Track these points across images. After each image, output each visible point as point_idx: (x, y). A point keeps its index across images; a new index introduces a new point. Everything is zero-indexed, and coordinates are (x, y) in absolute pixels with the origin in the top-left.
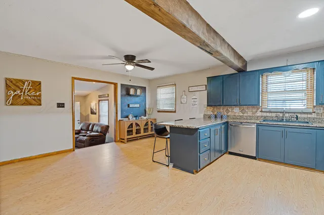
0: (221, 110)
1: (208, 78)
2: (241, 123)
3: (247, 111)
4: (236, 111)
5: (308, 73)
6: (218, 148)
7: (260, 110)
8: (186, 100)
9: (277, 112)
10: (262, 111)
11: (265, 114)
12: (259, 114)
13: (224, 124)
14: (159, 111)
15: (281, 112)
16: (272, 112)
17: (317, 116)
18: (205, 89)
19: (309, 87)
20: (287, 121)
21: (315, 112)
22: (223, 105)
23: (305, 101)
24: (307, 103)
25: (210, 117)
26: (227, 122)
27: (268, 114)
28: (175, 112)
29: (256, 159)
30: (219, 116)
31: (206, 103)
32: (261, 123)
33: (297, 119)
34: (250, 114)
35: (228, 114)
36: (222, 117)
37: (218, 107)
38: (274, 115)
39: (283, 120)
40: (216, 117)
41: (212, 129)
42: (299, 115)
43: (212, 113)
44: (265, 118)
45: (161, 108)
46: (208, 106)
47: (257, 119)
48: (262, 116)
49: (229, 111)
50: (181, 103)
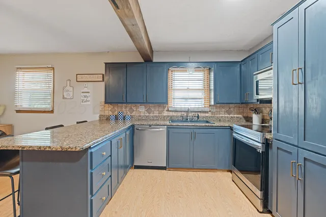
0: (123, 109)
1: (106, 64)
2: (150, 126)
3: (153, 110)
4: (142, 110)
5: (205, 73)
6: (121, 163)
7: (166, 109)
8: (71, 94)
9: (181, 111)
10: (168, 110)
11: (171, 114)
12: (166, 113)
13: (129, 128)
14: (18, 111)
15: (184, 111)
16: (177, 111)
17: (212, 114)
18: (101, 80)
19: (206, 87)
20: (191, 121)
21: (210, 111)
22: (127, 103)
23: (203, 100)
24: (205, 102)
25: (108, 119)
26: (133, 126)
27: (174, 114)
28: (52, 112)
29: (166, 169)
30: (121, 117)
31: (103, 100)
32: (171, 125)
33: (198, 118)
34: (156, 113)
35: (132, 115)
36: (124, 118)
37: (119, 105)
38: (179, 114)
39: (187, 119)
40: (116, 118)
41: (114, 141)
42: (199, 114)
43: (111, 113)
44: (171, 117)
45: (25, 105)
46: (106, 102)
47: (164, 120)
48: (168, 116)
49: (134, 111)
50: (64, 98)
